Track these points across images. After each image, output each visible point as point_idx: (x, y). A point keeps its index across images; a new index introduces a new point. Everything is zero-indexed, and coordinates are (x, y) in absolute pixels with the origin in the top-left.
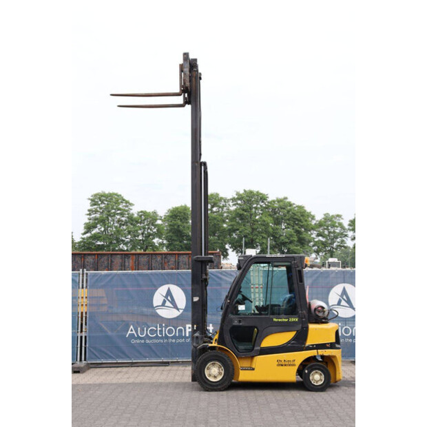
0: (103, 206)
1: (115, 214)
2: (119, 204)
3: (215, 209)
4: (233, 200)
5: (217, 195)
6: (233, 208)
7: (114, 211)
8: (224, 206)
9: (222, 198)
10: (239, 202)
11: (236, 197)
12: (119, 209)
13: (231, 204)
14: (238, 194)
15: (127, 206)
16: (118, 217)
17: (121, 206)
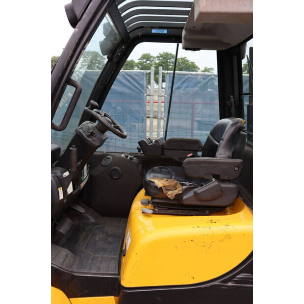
0: (89, 58)
1: (95, 63)
2: (98, 57)
3: (148, 62)
4: (158, 57)
5: (149, 54)
6: (157, 62)
7: (94, 61)
8: (153, 61)
9: (152, 57)
10: (161, 58)
11: (159, 55)
12: (98, 61)
13: (156, 59)
14: (160, 54)
15: (101, 59)
16: (97, 65)
17: (98, 59)
